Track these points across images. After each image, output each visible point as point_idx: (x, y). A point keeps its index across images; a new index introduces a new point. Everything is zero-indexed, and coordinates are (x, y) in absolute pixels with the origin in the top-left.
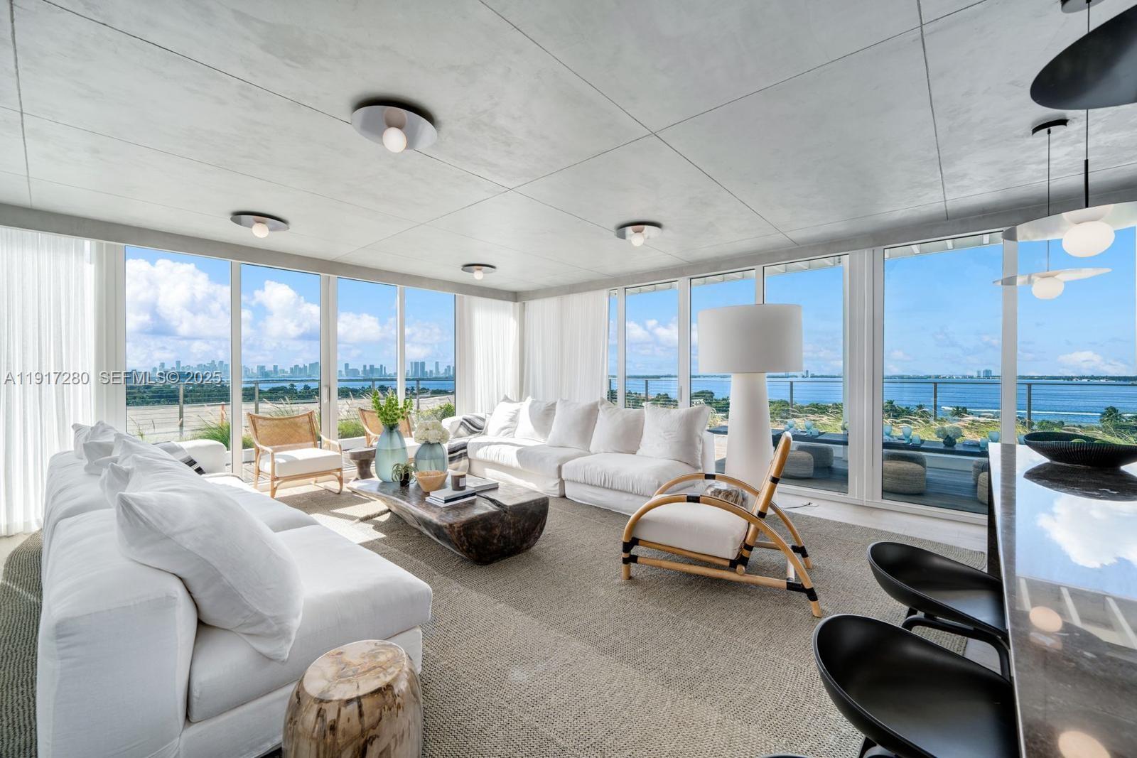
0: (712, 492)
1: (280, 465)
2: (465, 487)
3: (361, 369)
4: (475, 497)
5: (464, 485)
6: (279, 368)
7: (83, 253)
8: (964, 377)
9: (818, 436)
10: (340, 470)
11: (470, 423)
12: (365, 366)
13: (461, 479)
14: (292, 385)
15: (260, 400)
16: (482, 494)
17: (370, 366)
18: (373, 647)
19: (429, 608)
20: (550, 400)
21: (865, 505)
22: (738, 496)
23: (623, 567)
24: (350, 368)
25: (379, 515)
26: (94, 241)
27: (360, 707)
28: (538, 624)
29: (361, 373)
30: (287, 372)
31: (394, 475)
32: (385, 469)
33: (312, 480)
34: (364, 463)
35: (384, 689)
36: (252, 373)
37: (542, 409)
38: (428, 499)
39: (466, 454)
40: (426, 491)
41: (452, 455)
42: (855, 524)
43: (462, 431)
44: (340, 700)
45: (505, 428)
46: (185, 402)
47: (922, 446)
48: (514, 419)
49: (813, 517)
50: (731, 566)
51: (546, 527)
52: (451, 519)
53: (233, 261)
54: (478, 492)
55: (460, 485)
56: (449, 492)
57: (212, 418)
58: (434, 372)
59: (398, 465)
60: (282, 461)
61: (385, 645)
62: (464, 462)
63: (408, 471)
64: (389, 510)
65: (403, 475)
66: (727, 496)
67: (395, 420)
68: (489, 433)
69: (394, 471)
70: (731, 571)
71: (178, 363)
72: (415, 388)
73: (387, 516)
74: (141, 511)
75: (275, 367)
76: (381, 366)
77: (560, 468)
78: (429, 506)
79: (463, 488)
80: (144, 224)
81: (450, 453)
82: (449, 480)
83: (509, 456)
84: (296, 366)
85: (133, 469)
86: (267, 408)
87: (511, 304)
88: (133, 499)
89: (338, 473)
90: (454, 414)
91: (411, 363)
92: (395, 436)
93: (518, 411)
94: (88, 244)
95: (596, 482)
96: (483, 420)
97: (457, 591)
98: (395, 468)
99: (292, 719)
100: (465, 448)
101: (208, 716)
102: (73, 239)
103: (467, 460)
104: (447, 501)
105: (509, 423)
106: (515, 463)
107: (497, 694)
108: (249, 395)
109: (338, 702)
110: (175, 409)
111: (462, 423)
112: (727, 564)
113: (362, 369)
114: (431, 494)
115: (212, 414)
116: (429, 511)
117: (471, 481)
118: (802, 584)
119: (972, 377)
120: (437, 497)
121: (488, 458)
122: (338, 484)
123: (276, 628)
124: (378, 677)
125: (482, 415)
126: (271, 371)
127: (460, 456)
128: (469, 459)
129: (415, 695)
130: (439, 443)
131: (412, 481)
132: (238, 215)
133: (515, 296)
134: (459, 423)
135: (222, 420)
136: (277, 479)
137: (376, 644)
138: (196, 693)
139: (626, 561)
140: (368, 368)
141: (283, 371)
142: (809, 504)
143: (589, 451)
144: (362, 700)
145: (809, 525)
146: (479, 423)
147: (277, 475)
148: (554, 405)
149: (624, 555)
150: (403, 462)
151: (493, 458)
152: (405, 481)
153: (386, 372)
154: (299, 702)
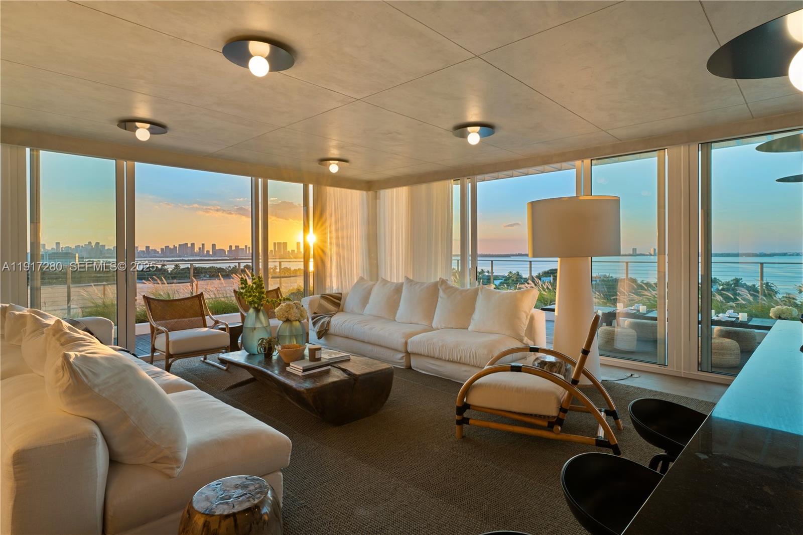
0: (539, 364)
2: (320, 358)
3: (227, 249)
4: (330, 367)
5: (320, 357)
9: (646, 314)
12: (231, 247)
13: (316, 352)
16: (336, 365)
17: (236, 246)
18: (244, 480)
19: (288, 456)
21: (683, 376)
22: (561, 368)
23: (457, 427)
27: (235, 521)
28: (380, 473)
29: (227, 253)
31: (259, 348)
32: (251, 342)
35: (253, 508)
38: (288, 369)
40: (287, 362)
42: (668, 393)
44: (220, 515)
47: (750, 324)
49: (632, 387)
50: (549, 426)
51: (391, 394)
52: (308, 385)
54: (332, 363)
55: (316, 357)
56: (307, 363)
58: (296, 252)
59: (263, 339)
61: (254, 479)
63: (271, 344)
65: (267, 348)
66: (552, 367)
69: (259, 345)
70: (549, 431)
71: (58, 244)
72: (278, 268)
77: (406, 342)
78: (290, 375)
79: (319, 359)
82: (307, 352)
84: (167, 247)
92: (261, 316)
95: (438, 355)
97: (313, 447)
98: (260, 342)
99: (184, 529)
104: (305, 370)
107: (345, 525)
109: (219, 517)
112: (545, 424)
114: (291, 364)
116: (289, 379)
117: (326, 353)
118: (609, 441)
120: (296, 368)
124: (249, 501)
129: (277, 516)
131: (275, 353)
132: (124, 122)
133: (368, 185)
137: (246, 478)
138: (110, 513)
139: (459, 423)
140: (233, 248)
142: (632, 375)
143: (432, 327)
144: (237, 516)
145: (627, 393)
149: (458, 417)
150: (267, 337)
152: (268, 353)
154: (189, 517)
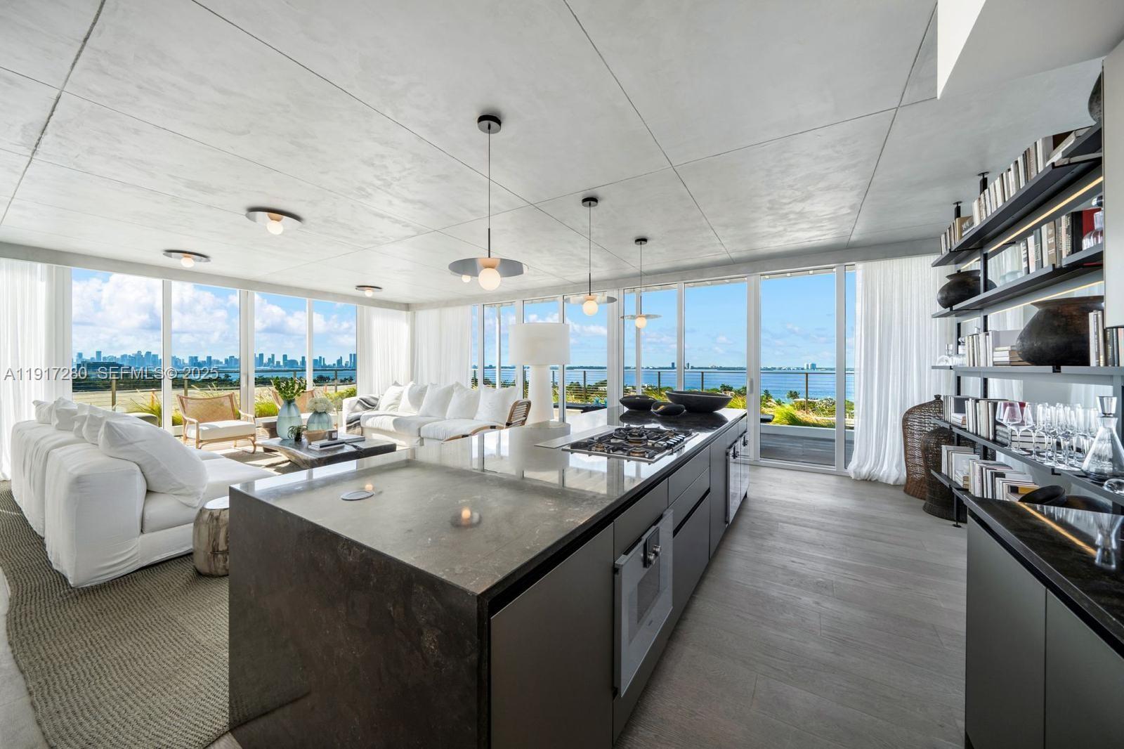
1: (203, 430)
4: (344, 444)
6: (212, 358)
7: (36, 272)
8: (798, 369)
10: (254, 435)
11: (365, 402)
14: (227, 376)
15: (190, 387)
16: (350, 444)
20: (426, 384)
24: (288, 359)
25: (280, 463)
26: (45, 265)
30: (221, 363)
31: (291, 434)
32: (285, 430)
33: (233, 443)
34: (272, 430)
36: (184, 363)
37: (418, 390)
39: (359, 424)
41: (349, 425)
43: (358, 407)
45: (392, 405)
46: (119, 388)
48: (398, 398)
52: (321, 456)
53: (165, 280)
54: (348, 442)
56: (325, 442)
57: (145, 402)
59: (294, 428)
60: (204, 428)
62: (358, 430)
63: (299, 431)
64: (289, 461)
65: (296, 433)
67: (292, 397)
68: (380, 409)
69: (291, 432)
73: (289, 463)
74: (118, 429)
75: (209, 358)
76: (320, 357)
77: (419, 430)
80: (88, 253)
81: (348, 424)
83: (388, 423)
85: (104, 417)
86: (196, 393)
87: (404, 313)
88: (115, 424)
89: (252, 438)
90: (355, 395)
91: (351, 355)
92: (293, 408)
93: (402, 392)
94: (40, 267)
95: (441, 437)
96: (377, 399)
98: (292, 429)
100: (359, 419)
101: (153, 531)
102: (28, 263)
103: (360, 429)
104: (321, 447)
105: (395, 401)
106: (392, 428)
108: (177, 384)
110: (108, 394)
111: (358, 402)
113: (301, 360)
114: (312, 443)
115: (143, 397)
116: (309, 453)
119: (803, 369)
120: (315, 445)
121: (374, 426)
122: (253, 447)
123: (191, 491)
125: (376, 396)
126: (205, 362)
127: (355, 426)
128: (362, 428)
130: (325, 412)
132: (170, 252)
133: (407, 307)
134: (356, 402)
135: (153, 401)
136: (202, 441)
138: (146, 518)
141: (218, 362)
143: (443, 417)
146: (373, 401)
147: (201, 439)
148: (426, 387)
150: (296, 424)
151: (377, 425)
152: (298, 438)
153: (325, 362)
